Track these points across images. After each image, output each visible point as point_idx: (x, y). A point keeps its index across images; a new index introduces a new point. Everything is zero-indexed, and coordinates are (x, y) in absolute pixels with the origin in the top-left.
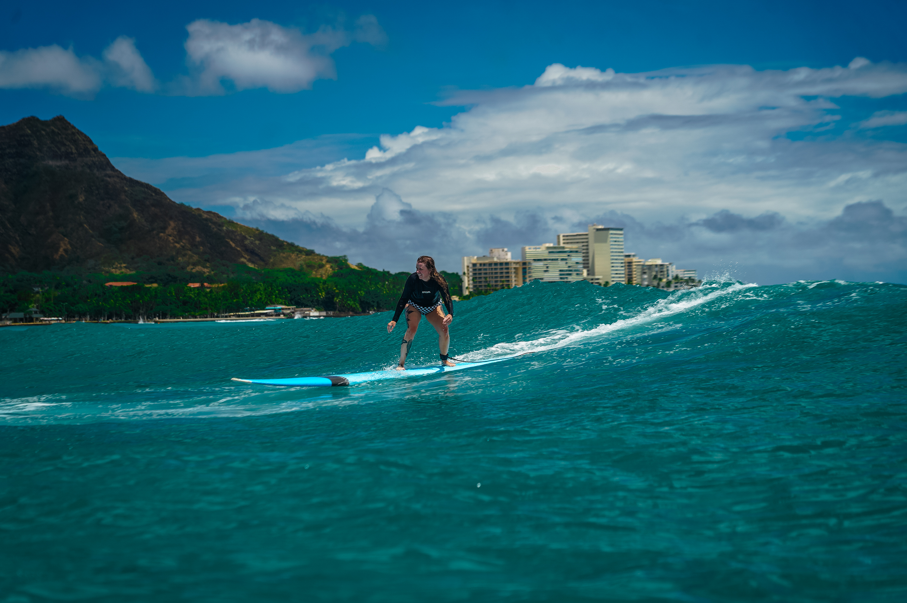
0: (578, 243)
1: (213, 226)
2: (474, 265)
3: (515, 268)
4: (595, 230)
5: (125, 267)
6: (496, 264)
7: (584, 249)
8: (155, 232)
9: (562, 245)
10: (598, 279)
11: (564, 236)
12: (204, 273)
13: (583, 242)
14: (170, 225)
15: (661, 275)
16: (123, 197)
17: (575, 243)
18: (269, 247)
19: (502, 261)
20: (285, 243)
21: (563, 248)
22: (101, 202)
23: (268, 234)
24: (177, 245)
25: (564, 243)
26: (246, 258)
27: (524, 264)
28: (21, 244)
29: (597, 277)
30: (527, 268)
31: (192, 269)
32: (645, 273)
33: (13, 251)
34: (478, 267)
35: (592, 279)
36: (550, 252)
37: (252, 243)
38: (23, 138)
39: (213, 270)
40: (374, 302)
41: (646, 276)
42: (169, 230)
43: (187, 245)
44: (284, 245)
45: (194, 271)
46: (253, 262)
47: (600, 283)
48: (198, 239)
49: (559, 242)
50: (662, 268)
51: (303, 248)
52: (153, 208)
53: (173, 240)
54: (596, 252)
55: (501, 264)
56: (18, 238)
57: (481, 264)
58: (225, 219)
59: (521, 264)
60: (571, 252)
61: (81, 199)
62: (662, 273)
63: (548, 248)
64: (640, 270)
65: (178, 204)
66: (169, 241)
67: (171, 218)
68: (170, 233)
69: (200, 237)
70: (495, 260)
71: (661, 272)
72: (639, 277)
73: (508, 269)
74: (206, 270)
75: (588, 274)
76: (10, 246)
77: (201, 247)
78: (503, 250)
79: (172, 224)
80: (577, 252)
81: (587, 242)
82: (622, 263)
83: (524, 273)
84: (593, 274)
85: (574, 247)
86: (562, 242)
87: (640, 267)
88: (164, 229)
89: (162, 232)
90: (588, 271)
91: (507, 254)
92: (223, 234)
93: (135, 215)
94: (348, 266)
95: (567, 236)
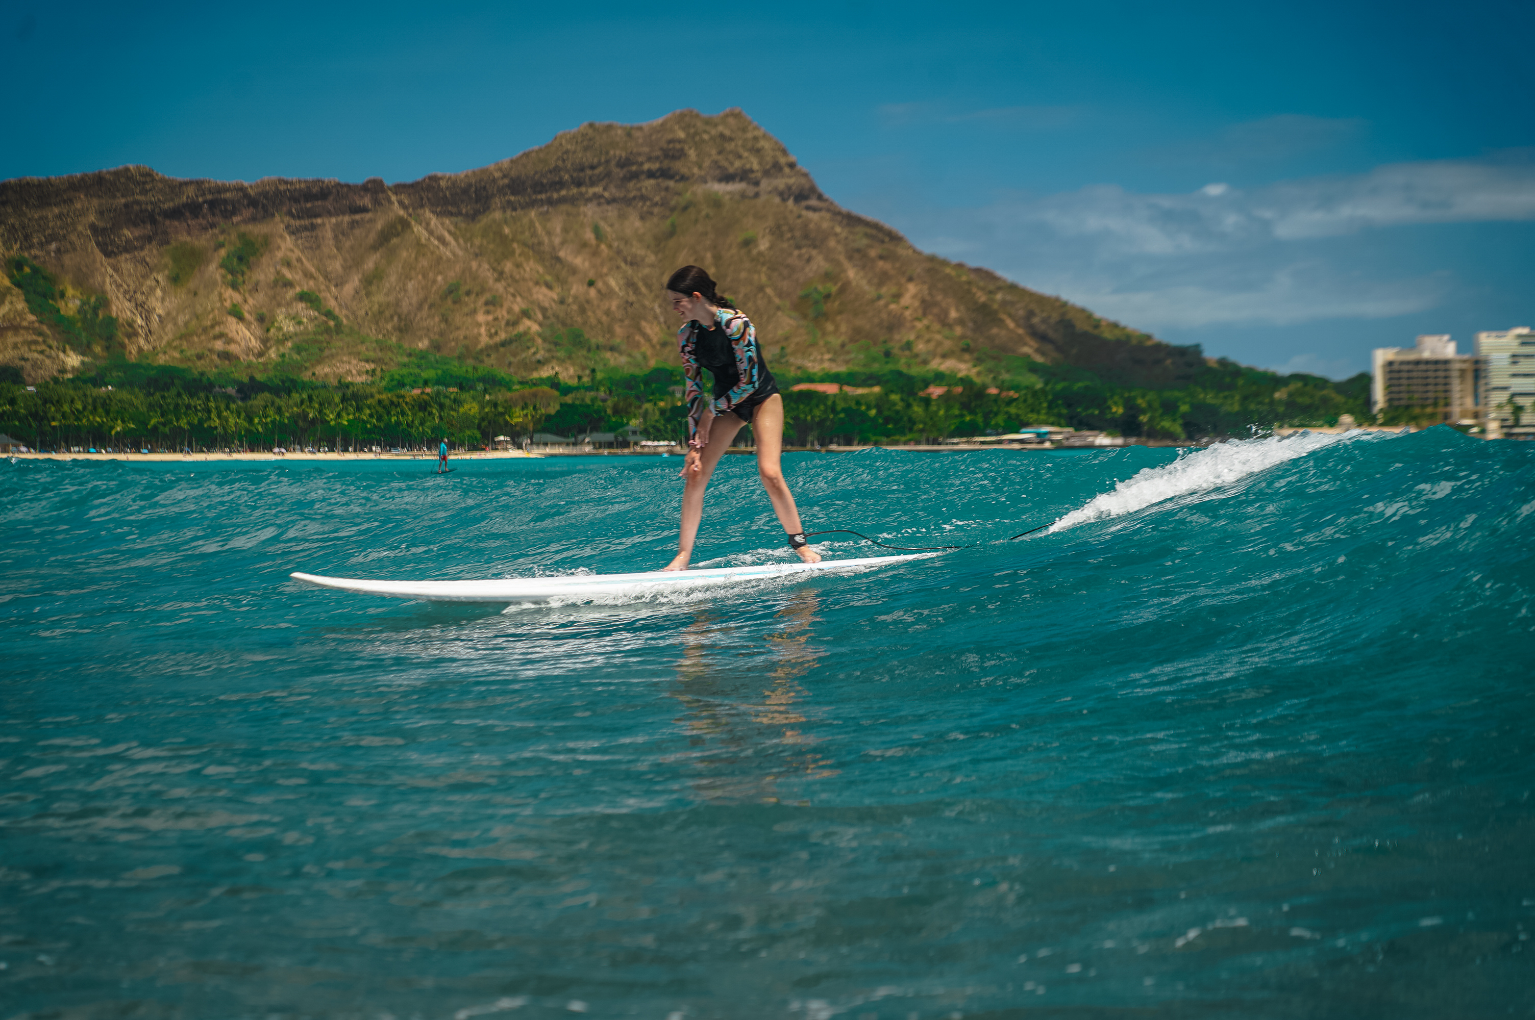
1: (982, 293)
3: (1459, 370)
5: (831, 360)
8: (882, 303)
12: (961, 371)
14: (907, 290)
16: (832, 243)
19: (1438, 357)
22: (796, 253)
24: (917, 323)
26: (1031, 347)
27: (1477, 362)
28: (662, 319)
31: (940, 364)
33: (648, 331)
36: (1522, 344)
37: (1044, 321)
38: (671, 146)
42: (906, 300)
43: (935, 324)
44: (1100, 326)
45: (947, 367)
48: (953, 314)
52: (881, 263)
53: (911, 315)
55: (1436, 362)
56: (658, 310)
58: (1004, 278)
59: (1472, 363)
61: (763, 245)
63: (1519, 336)
65: (925, 256)
67: (910, 279)
68: (907, 304)
69: (958, 310)
70: (1426, 355)
73: (1447, 370)
74: (962, 366)
76: (644, 324)
77: (958, 328)
79: (912, 288)
83: (1476, 378)
88: (897, 297)
89: (893, 303)
92: (995, 306)
93: (851, 273)
94: (1202, 362)
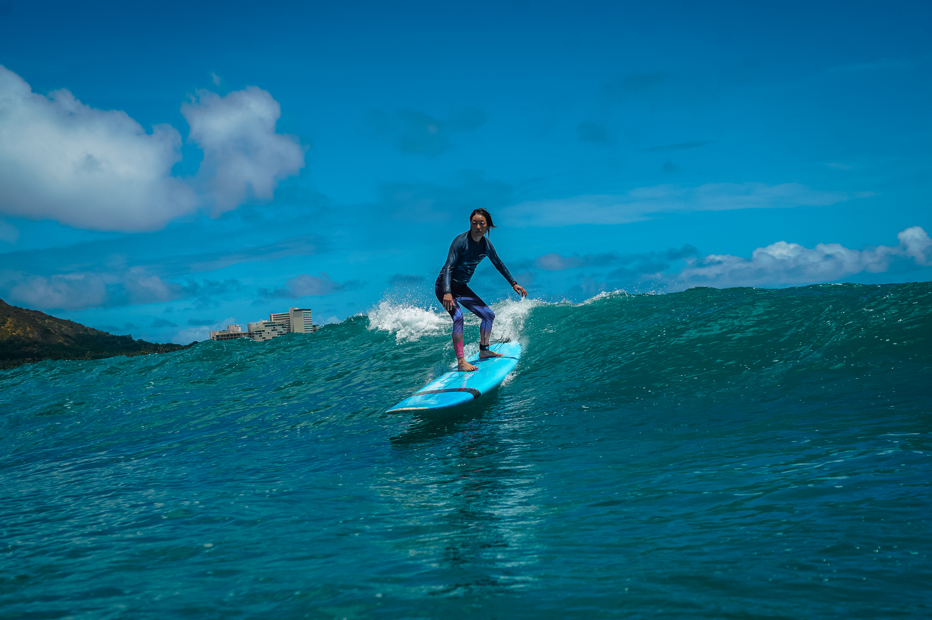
0: (283, 319)
1: (39, 320)
2: (217, 336)
3: (244, 337)
4: (293, 311)
6: (232, 335)
7: (287, 323)
9: (273, 321)
11: (274, 315)
12: (34, 351)
13: (286, 319)
14: (8, 320)
17: (281, 319)
18: (78, 332)
19: (235, 333)
20: (89, 329)
21: (274, 323)
23: (77, 323)
24: (13, 333)
25: (274, 320)
26: (62, 340)
27: (250, 334)
30: (251, 337)
31: (25, 349)
34: (220, 337)
36: (265, 326)
37: (66, 330)
39: (40, 349)
42: (8, 324)
43: (21, 333)
44: (88, 330)
45: (27, 350)
46: (67, 342)
48: (28, 329)
49: (271, 320)
51: (101, 331)
53: (10, 330)
54: (294, 324)
55: (235, 335)
57: (222, 336)
58: (47, 315)
59: (248, 334)
60: (279, 325)
63: (264, 323)
65: (13, 307)
66: (9, 331)
67: (9, 316)
68: (8, 326)
70: (231, 332)
73: (239, 337)
74: (35, 349)
77: (31, 334)
78: (236, 326)
79: (10, 320)
80: (282, 324)
81: (289, 319)
85: (281, 321)
86: (273, 319)
88: (4, 323)
89: (3, 326)
91: (238, 329)
92: (46, 325)
94: (133, 341)
95: (276, 315)
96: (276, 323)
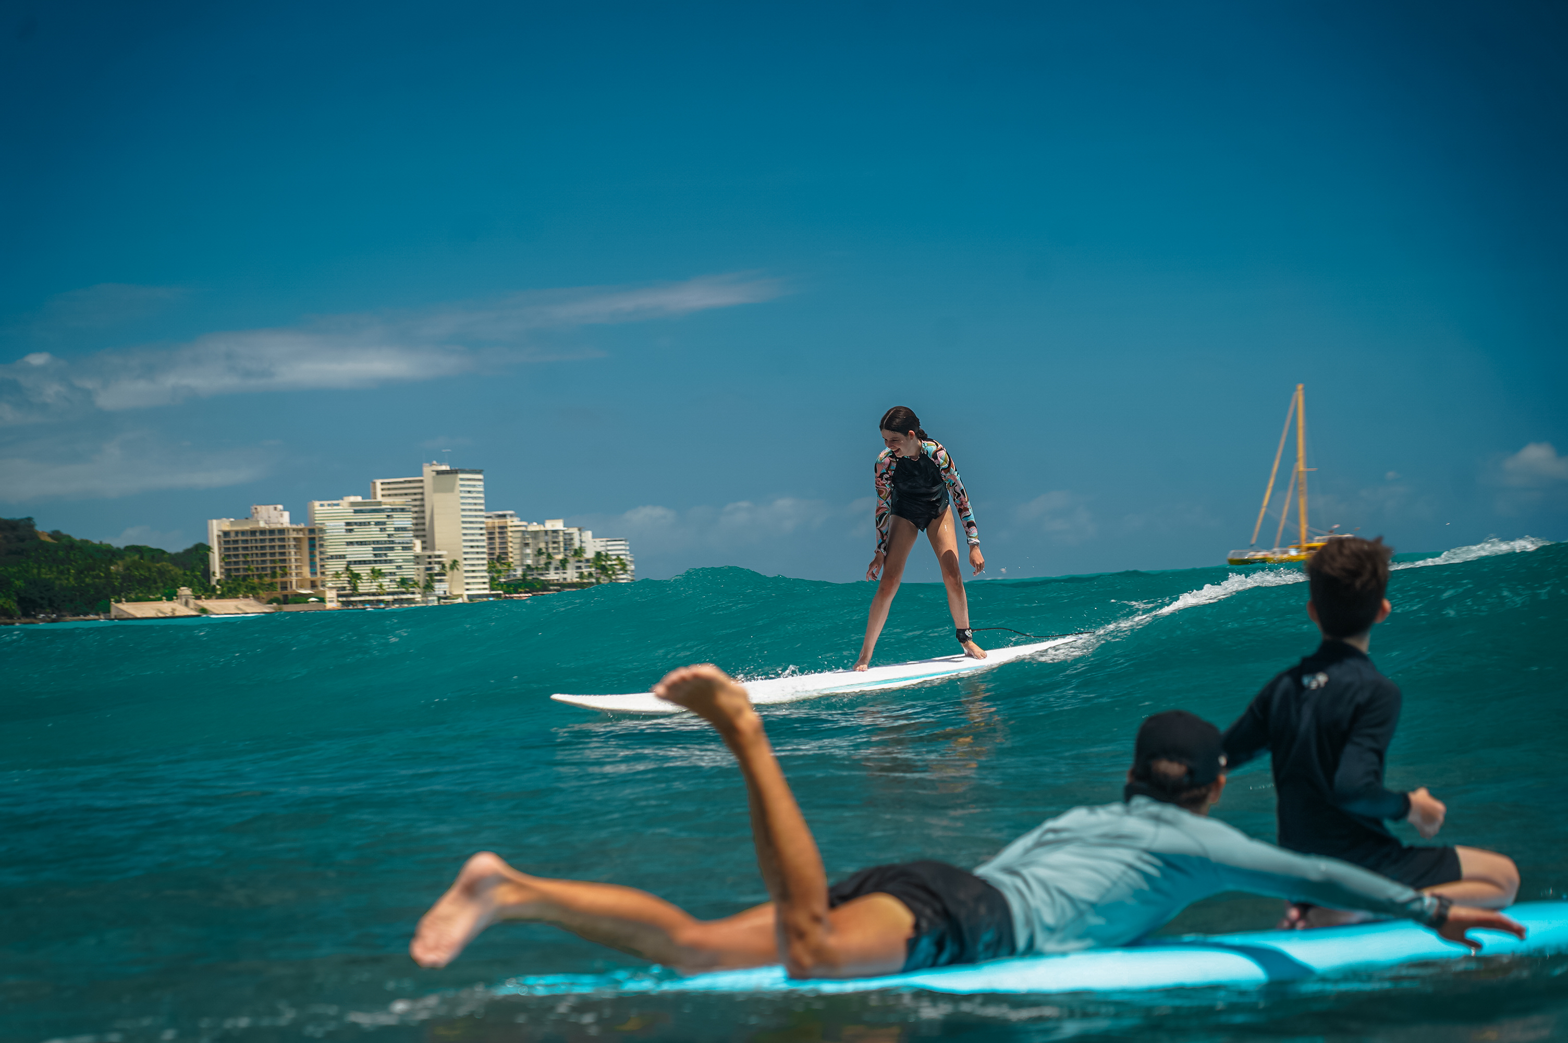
0: (406, 494)
2: (226, 534)
3: (295, 539)
4: (434, 473)
6: (263, 532)
7: (415, 506)
9: (379, 498)
10: (439, 556)
11: (382, 484)
13: (415, 494)
15: (554, 548)
17: (401, 495)
19: (273, 526)
21: (381, 503)
25: (383, 496)
27: (312, 531)
29: (437, 553)
30: (317, 539)
32: (527, 545)
34: (232, 537)
35: (430, 557)
36: (356, 512)
40: (42, 598)
41: (528, 551)
47: (444, 563)
49: (374, 494)
50: (557, 537)
54: (436, 511)
55: (272, 532)
57: (237, 533)
59: (307, 532)
60: (393, 510)
62: (555, 545)
63: (353, 504)
64: (518, 541)
70: (262, 525)
71: (554, 543)
72: (518, 552)
73: (283, 540)
75: (424, 548)
78: (273, 509)
80: (403, 510)
81: (422, 494)
82: (481, 529)
83: (312, 546)
84: (433, 549)
85: (399, 501)
86: (379, 493)
87: (519, 535)
90: (423, 542)
91: (282, 515)
95: (389, 483)
96: (385, 504)
